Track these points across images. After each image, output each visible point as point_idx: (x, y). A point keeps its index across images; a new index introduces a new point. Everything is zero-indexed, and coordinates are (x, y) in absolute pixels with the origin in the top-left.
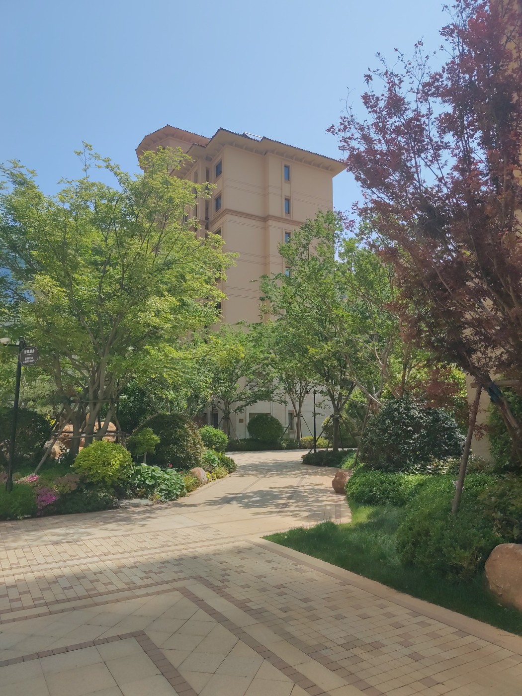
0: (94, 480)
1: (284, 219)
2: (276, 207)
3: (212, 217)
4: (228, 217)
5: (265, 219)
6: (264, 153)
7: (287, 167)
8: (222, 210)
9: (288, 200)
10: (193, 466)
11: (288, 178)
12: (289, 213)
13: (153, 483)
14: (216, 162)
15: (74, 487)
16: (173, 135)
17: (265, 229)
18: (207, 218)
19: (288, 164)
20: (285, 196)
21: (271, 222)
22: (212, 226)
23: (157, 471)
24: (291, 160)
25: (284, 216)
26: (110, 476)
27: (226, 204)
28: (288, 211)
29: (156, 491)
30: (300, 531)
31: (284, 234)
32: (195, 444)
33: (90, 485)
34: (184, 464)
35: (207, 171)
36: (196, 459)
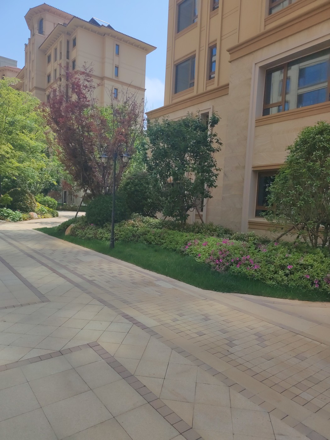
1: (114, 80)
2: (109, 71)
3: (70, 74)
4: (78, 76)
5: (102, 78)
6: (103, 35)
7: (118, 46)
8: (75, 70)
9: (117, 68)
10: (31, 211)
11: (118, 53)
12: (117, 76)
13: (7, 215)
17: (102, 84)
18: (67, 74)
19: (118, 43)
20: (115, 65)
21: (106, 82)
22: (70, 79)
23: (10, 211)
24: (120, 41)
25: (114, 78)
27: (78, 67)
29: (8, 218)
31: (114, 89)
32: (31, 202)
34: (25, 210)
35: (68, 42)
36: (31, 209)
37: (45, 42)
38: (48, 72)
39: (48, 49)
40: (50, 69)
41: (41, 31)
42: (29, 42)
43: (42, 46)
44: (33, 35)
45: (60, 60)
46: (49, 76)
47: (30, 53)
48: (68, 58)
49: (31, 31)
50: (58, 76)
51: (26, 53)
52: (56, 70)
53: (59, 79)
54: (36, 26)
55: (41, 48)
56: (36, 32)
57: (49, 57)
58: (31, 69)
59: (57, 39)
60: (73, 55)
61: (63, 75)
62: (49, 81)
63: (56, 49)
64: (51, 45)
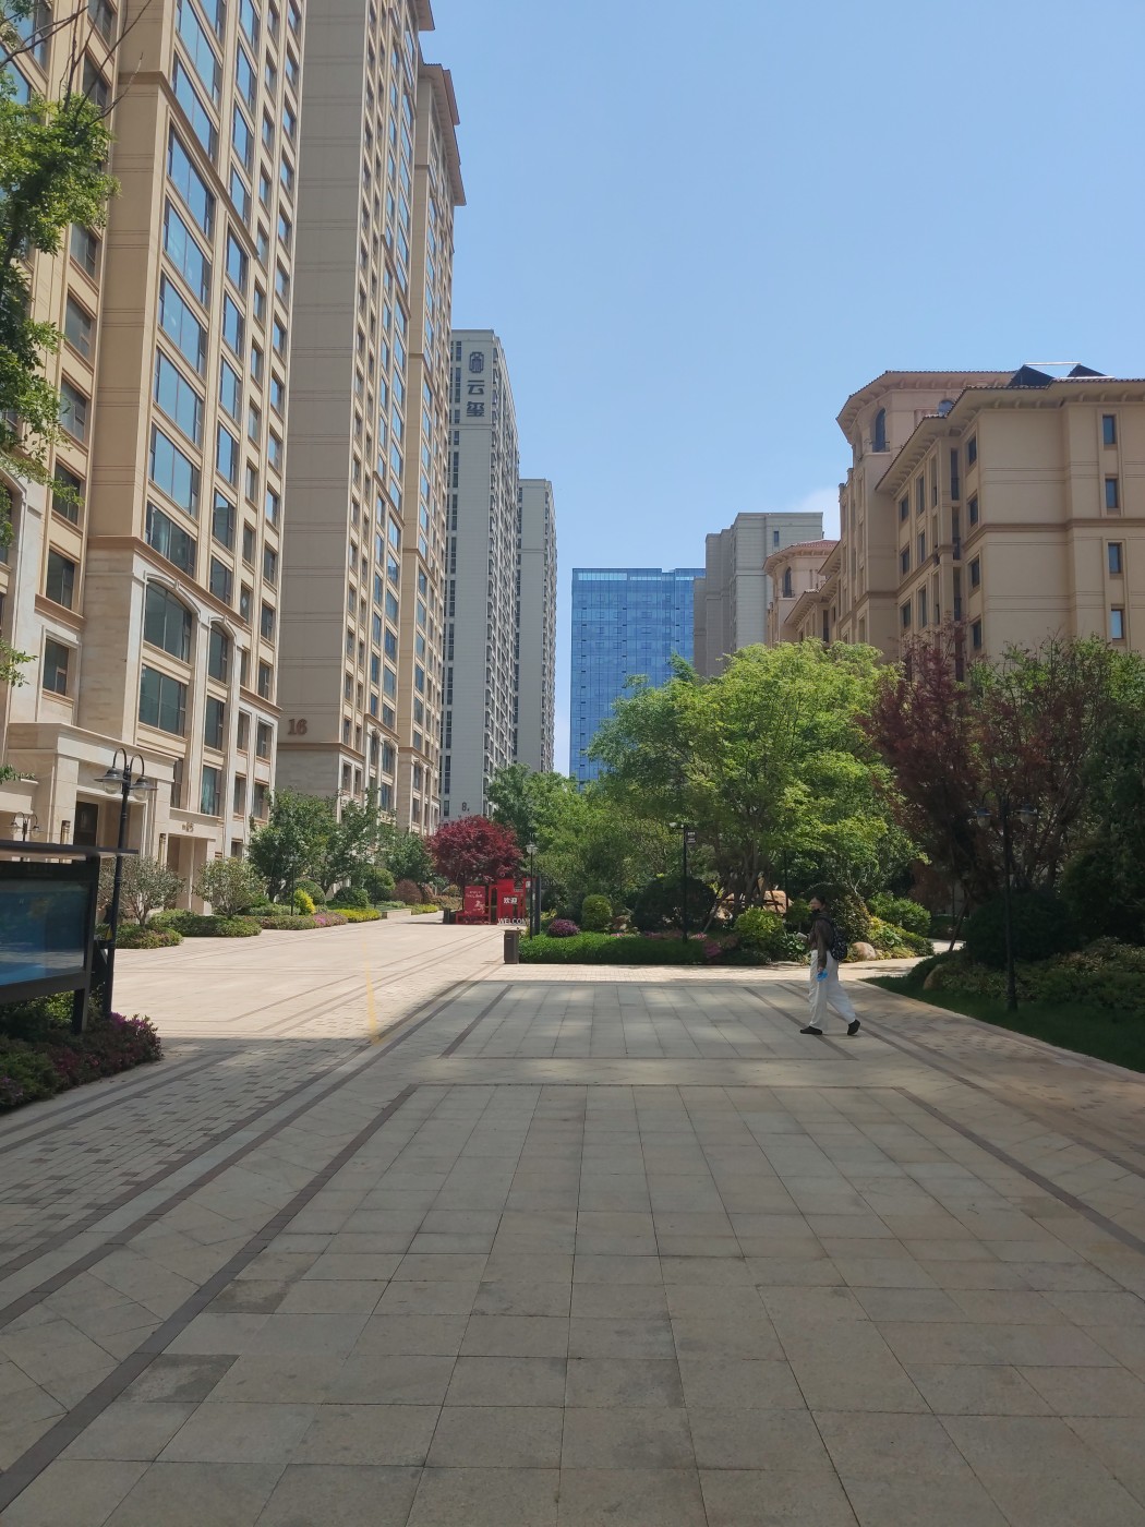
0: (751, 941)
1: (1106, 520)
2: (1086, 499)
3: (964, 538)
4: (989, 537)
5: (1065, 526)
6: (1059, 404)
7: (1110, 420)
8: (979, 525)
9: (1113, 482)
11: (1111, 439)
12: (1116, 505)
14: (968, 437)
15: (733, 945)
16: (897, 385)
17: (1067, 544)
18: (956, 539)
19: (1108, 412)
20: (1106, 475)
21: (1077, 532)
22: (966, 551)
24: (1117, 403)
25: (1105, 514)
26: (763, 939)
27: (987, 514)
28: (1114, 502)
30: (888, 978)
31: (1106, 547)
32: (857, 916)
33: (748, 946)
35: (954, 454)
36: (858, 933)
37: (892, 469)
38: (903, 545)
39: (899, 485)
40: (907, 535)
41: (880, 443)
42: (851, 478)
43: (883, 483)
44: (859, 458)
45: (933, 507)
46: (905, 555)
47: (853, 505)
48: (955, 495)
49: (854, 447)
50: (929, 551)
51: (843, 508)
52: (923, 535)
53: (932, 560)
54: (867, 434)
55: (880, 487)
56: (868, 450)
57: (904, 504)
58: (856, 546)
59: (922, 455)
60: (969, 485)
61: (944, 547)
62: (905, 568)
63: (921, 481)
64: (908, 474)
